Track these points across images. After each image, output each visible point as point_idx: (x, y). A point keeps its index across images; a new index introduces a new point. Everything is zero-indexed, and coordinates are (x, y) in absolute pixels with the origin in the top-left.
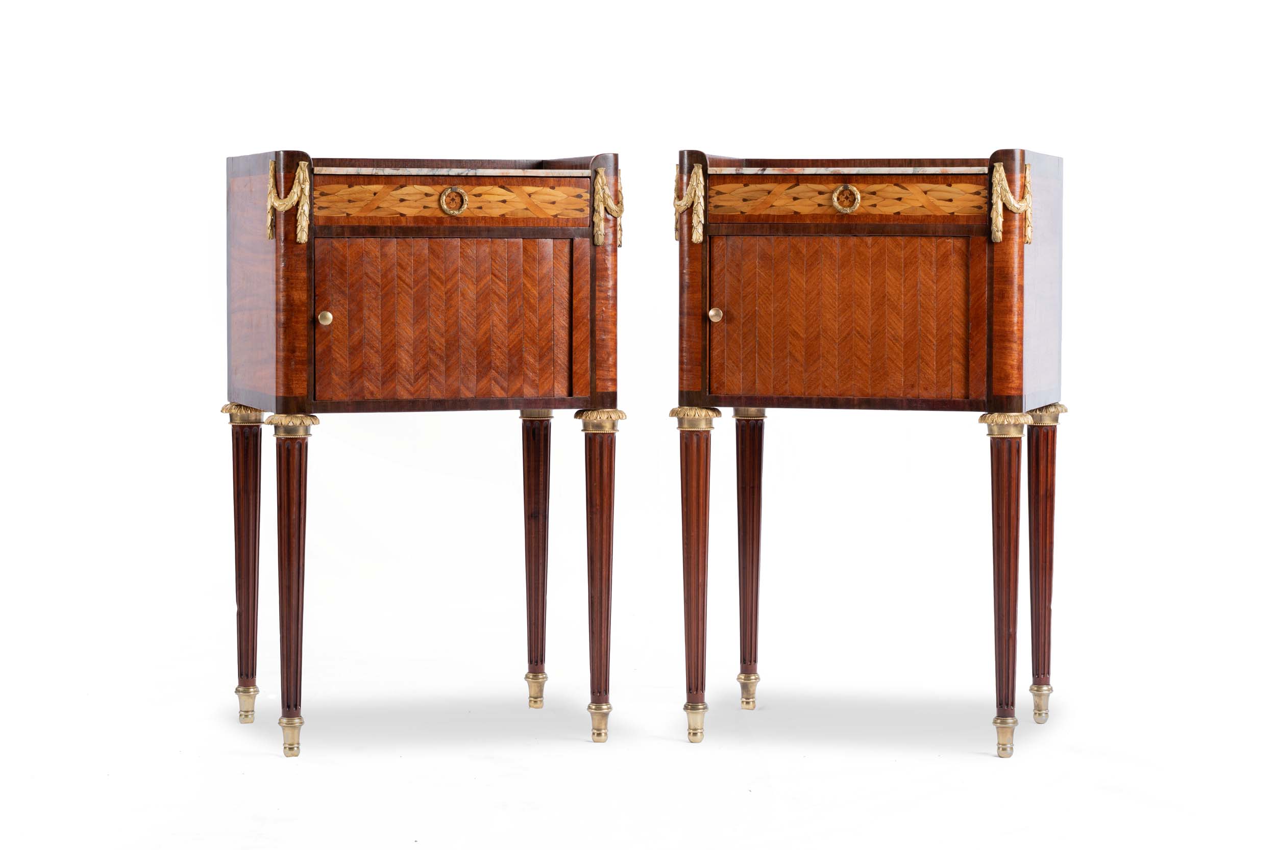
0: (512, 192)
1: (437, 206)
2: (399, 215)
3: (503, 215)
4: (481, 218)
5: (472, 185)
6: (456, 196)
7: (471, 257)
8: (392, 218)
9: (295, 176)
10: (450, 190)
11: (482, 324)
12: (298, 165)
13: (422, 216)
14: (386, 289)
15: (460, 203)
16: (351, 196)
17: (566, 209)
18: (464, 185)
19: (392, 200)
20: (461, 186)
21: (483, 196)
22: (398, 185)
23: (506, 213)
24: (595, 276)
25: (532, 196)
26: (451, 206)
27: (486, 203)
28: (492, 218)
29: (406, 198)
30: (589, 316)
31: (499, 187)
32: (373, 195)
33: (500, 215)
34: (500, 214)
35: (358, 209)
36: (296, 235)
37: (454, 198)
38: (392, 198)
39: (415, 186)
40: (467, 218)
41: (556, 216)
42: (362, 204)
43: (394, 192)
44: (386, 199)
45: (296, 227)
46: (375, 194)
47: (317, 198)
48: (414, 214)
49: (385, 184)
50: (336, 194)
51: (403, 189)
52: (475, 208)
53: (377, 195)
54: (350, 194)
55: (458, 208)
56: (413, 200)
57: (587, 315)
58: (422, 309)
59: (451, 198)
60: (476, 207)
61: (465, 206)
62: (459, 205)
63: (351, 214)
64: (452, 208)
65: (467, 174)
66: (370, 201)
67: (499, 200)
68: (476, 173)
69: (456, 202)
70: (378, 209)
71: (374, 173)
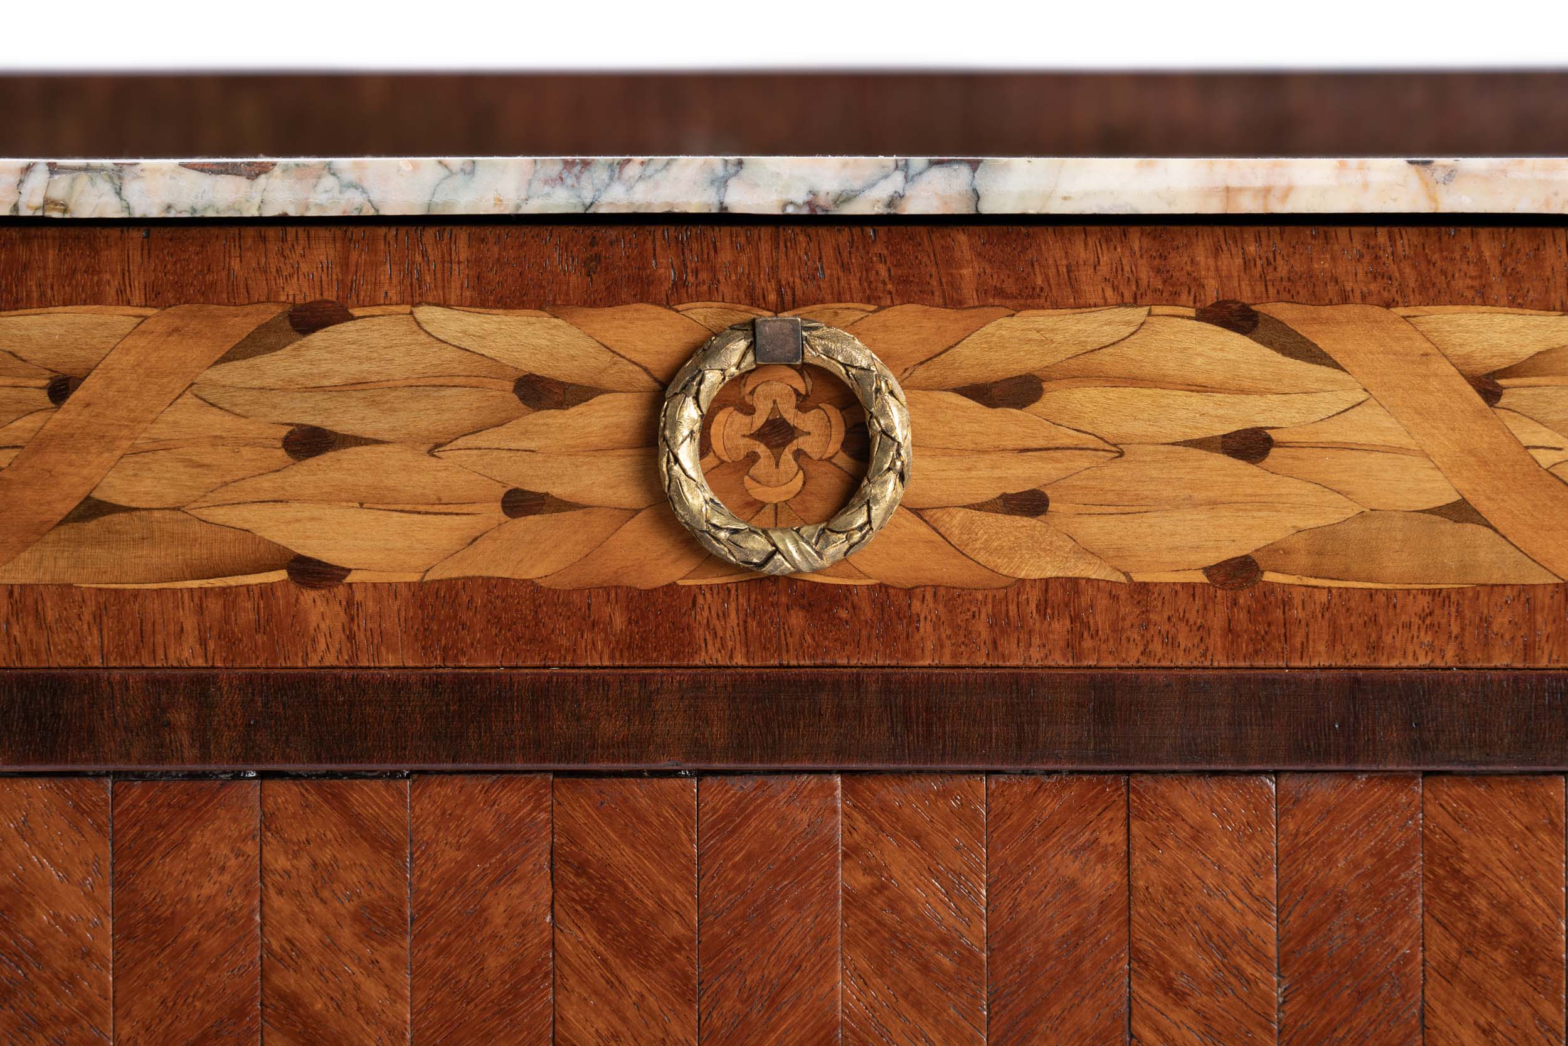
0: (1318, 357)
1: (628, 495)
2: (281, 575)
3: (1238, 571)
4: (1034, 596)
5: (954, 302)
6: (803, 403)
7: (945, 942)
8: (214, 606)
10: (742, 344)
13: (488, 583)
15: (843, 460)
18: (872, 298)
19: (216, 441)
20: (853, 312)
21: (1054, 398)
22: (273, 311)
23: (1272, 549)
25: (1519, 398)
26: (759, 492)
27: (1082, 462)
28: (1137, 594)
29: (343, 426)
31: (1204, 316)
32: (43, 397)
33: (1206, 570)
34: (1213, 558)
37: (790, 415)
38: (223, 426)
39: (425, 313)
40: (909, 592)
43: (236, 373)
44: (160, 431)
46: (59, 389)
48: (418, 562)
49: (155, 297)
51: (317, 336)
52: (976, 507)
53: (78, 394)
55: (819, 507)
56: (410, 441)
59: (759, 420)
60: (991, 493)
61: (888, 490)
62: (829, 482)
64: (768, 510)
65: (891, 203)
66: (14, 453)
67: (1198, 435)
68: (977, 197)
69: (799, 454)
70: (92, 525)
71: (38, 200)
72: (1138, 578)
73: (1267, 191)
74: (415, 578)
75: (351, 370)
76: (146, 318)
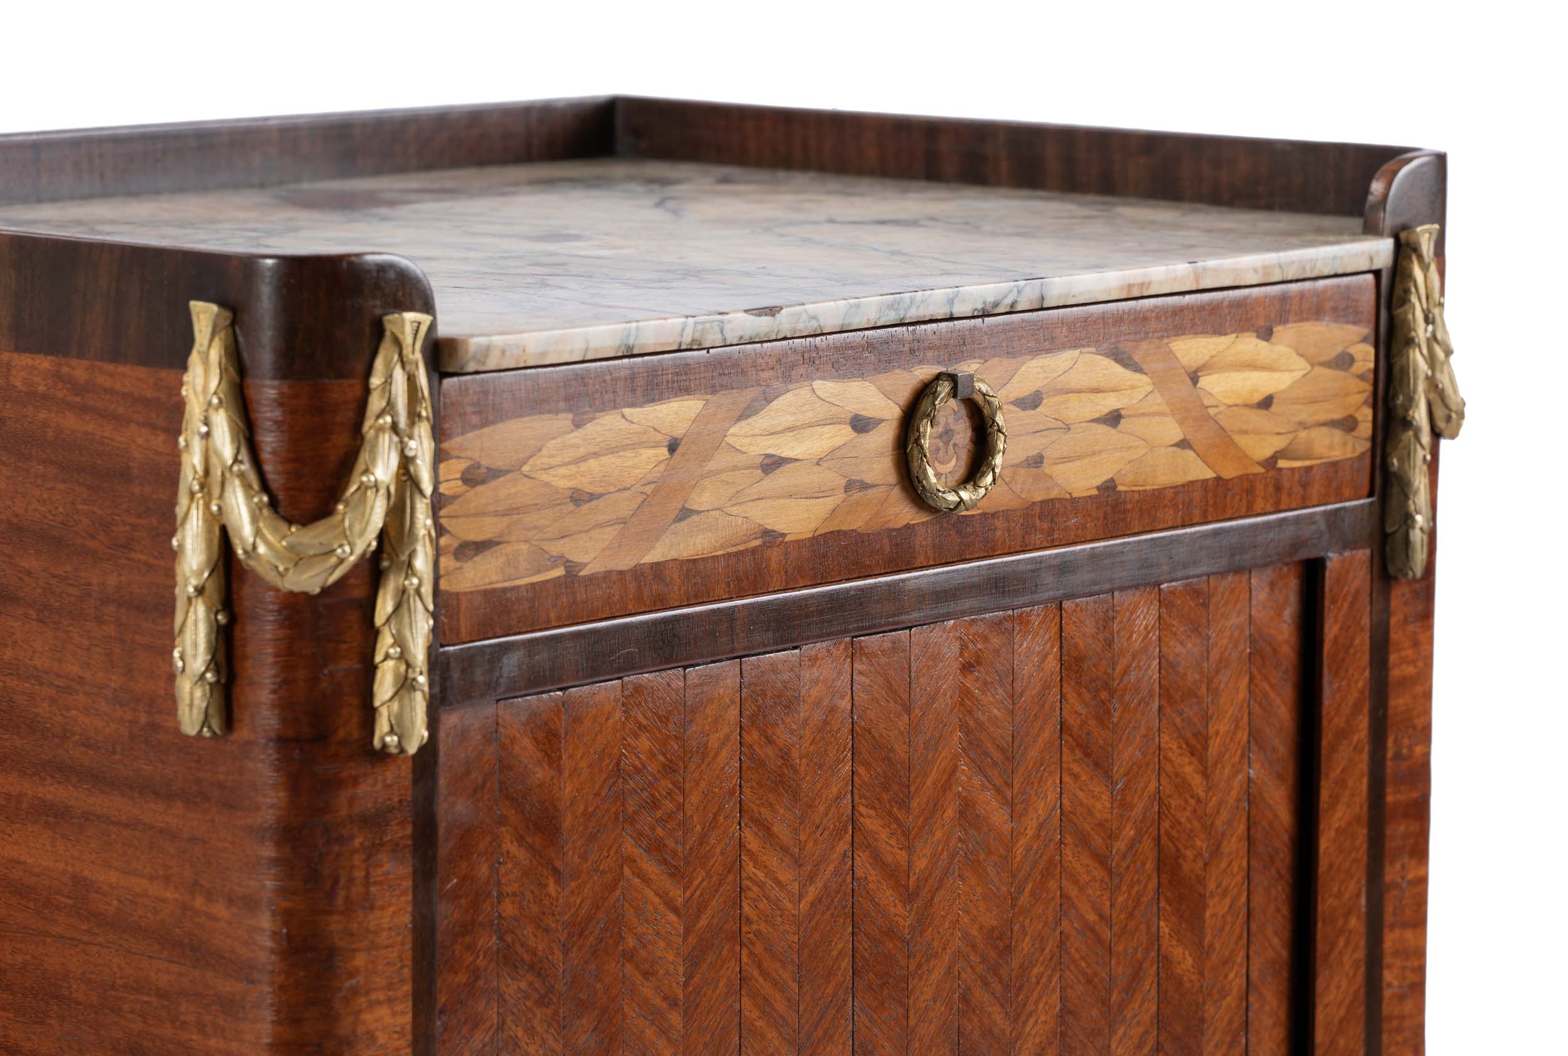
0: (1138, 369)
1: (893, 477)
2: (758, 542)
3: (1109, 487)
4: (1038, 511)
6: (956, 416)
8: (733, 562)
9: (367, 391)
10: (948, 389)
11: (1030, 1015)
12: (378, 331)
13: (839, 534)
14: (703, 922)
15: (971, 446)
16: (583, 467)
17: (1304, 426)
18: (984, 356)
19: (735, 468)
20: (975, 364)
21: (1046, 403)
22: (758, 391)
23: (1119, 473)
24: (1385, 716)
25: (1205, 382)
26: (941, 468)
27: (1055, 436)
28: (1074, 504)
29: (786, 453)
30: (1363, 901)
31: (1100, 350)
32: (665, 451)
33: (1098, 488)
34: (1099, 481)
35: (610, 533)
36: (369, 713)
37: (951, 424)
38: (738, 459)
39: (817, 384)
40: (995, 516)
41: (1271, 463)
42: (624, 506)
43: (742, 428)
44: (712, 464)
45: (369, 670)
46: (673, 447)
47: (455, 497)
48: (812, 526)
49: (711, 390)
50: (525, 468)
51: (775, 403)
52: (1017, 466)
53: (681, 448)
54: (583, 459)
55: (965, 473)
56: (809, 458)
57: (1358, 895)
58: (829, 990)
60: (1029, 457)
61: (999, 460)
62: (967, 458)
63: (586, 565)
64: (944, 476)
65: (1012, 306)
66: (653, 486)
67: (1097, 415)
68: (1043, 298)
69: (955, 445)
70: (684, 524)
71: (689, 339)
72: (1074, 495)
73: (1142, 284)
74: (810, 535)
75: (788, 420)
76: (707, 400)
